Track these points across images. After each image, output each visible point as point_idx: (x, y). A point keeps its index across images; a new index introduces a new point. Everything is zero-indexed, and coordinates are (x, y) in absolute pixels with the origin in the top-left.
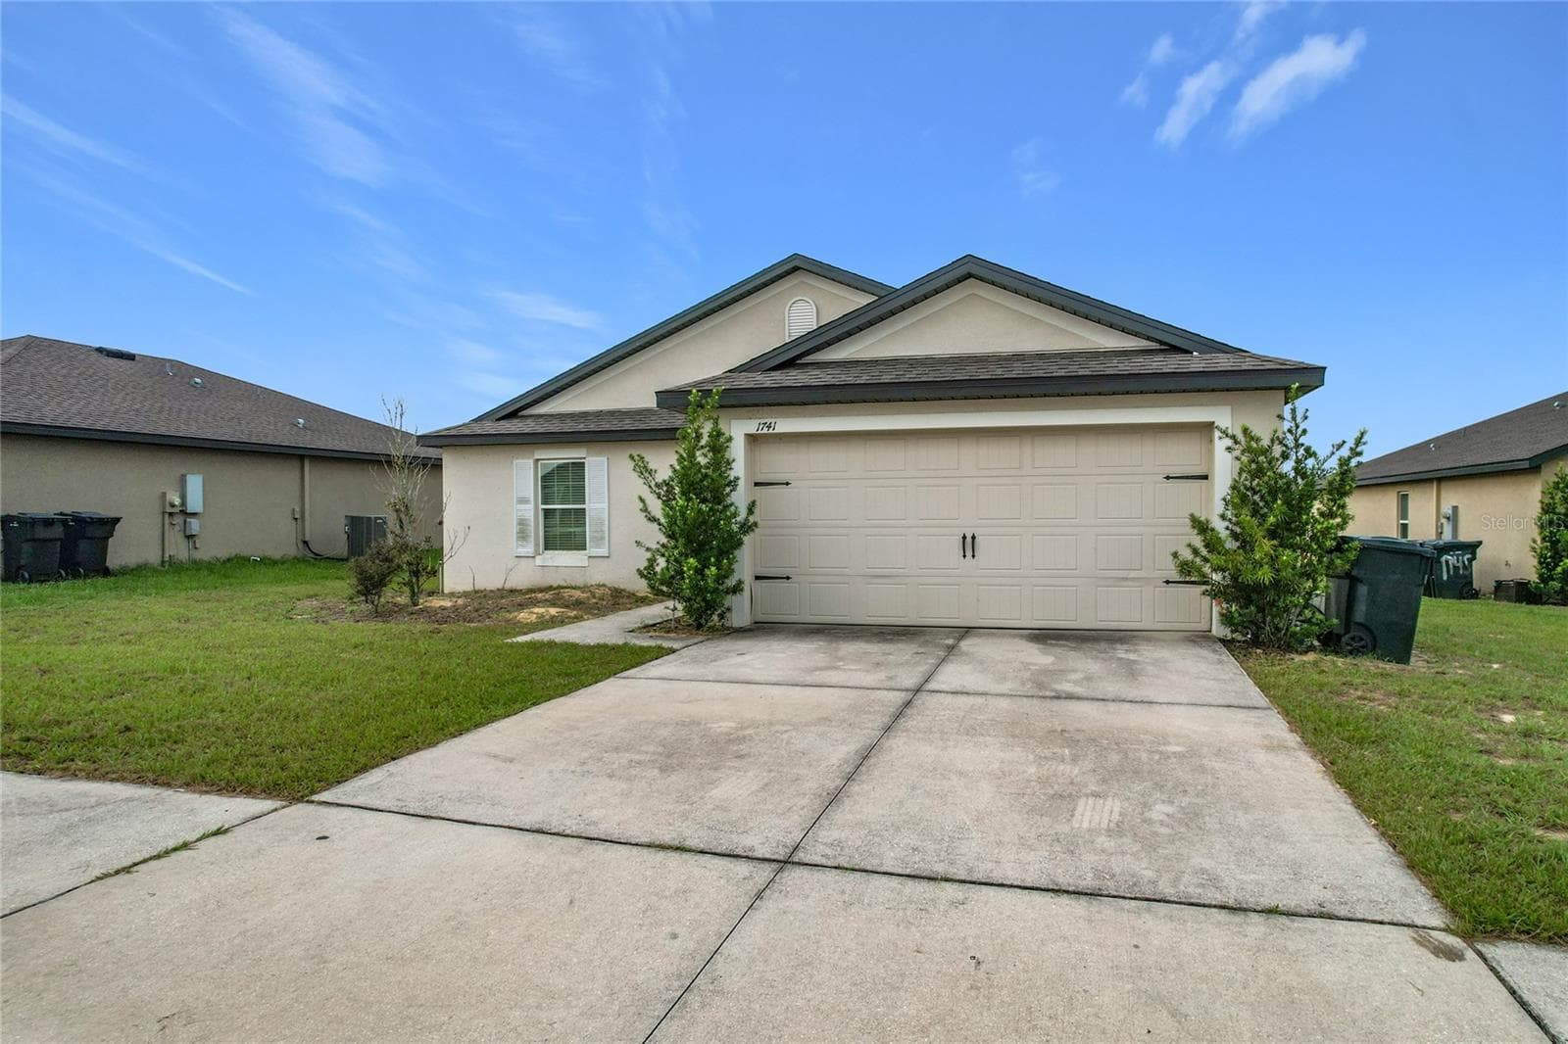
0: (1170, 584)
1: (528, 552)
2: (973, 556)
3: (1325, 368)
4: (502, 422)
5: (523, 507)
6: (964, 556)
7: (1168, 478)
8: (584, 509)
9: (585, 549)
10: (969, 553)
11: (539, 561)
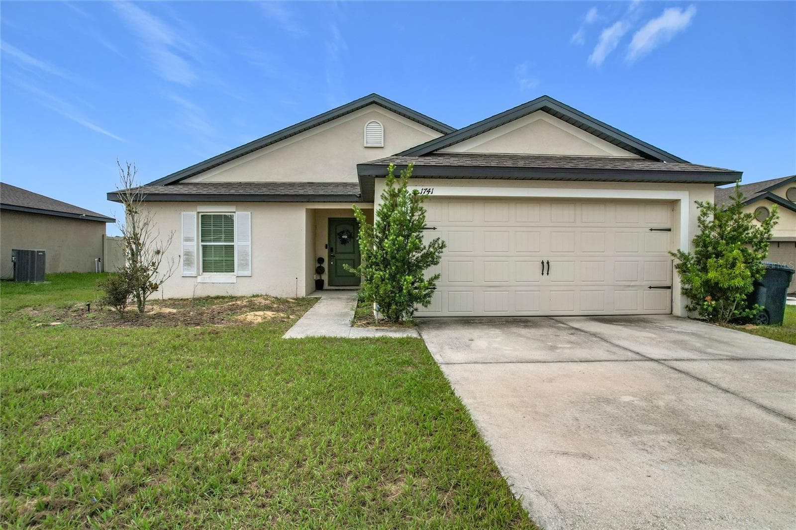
0: (652, 289)
1: (192, 274)
2: (548, 274)
3: (742, 173)
4: (170, 187)
5: (188, 243)
6: (543, 274)
7: (651, 230)
8: (233, 246)
9: (234, 272)
10: (545, 272)
11: (199, 279)
